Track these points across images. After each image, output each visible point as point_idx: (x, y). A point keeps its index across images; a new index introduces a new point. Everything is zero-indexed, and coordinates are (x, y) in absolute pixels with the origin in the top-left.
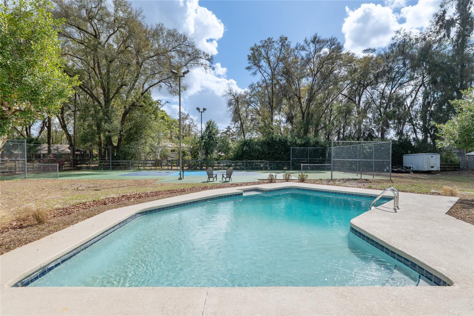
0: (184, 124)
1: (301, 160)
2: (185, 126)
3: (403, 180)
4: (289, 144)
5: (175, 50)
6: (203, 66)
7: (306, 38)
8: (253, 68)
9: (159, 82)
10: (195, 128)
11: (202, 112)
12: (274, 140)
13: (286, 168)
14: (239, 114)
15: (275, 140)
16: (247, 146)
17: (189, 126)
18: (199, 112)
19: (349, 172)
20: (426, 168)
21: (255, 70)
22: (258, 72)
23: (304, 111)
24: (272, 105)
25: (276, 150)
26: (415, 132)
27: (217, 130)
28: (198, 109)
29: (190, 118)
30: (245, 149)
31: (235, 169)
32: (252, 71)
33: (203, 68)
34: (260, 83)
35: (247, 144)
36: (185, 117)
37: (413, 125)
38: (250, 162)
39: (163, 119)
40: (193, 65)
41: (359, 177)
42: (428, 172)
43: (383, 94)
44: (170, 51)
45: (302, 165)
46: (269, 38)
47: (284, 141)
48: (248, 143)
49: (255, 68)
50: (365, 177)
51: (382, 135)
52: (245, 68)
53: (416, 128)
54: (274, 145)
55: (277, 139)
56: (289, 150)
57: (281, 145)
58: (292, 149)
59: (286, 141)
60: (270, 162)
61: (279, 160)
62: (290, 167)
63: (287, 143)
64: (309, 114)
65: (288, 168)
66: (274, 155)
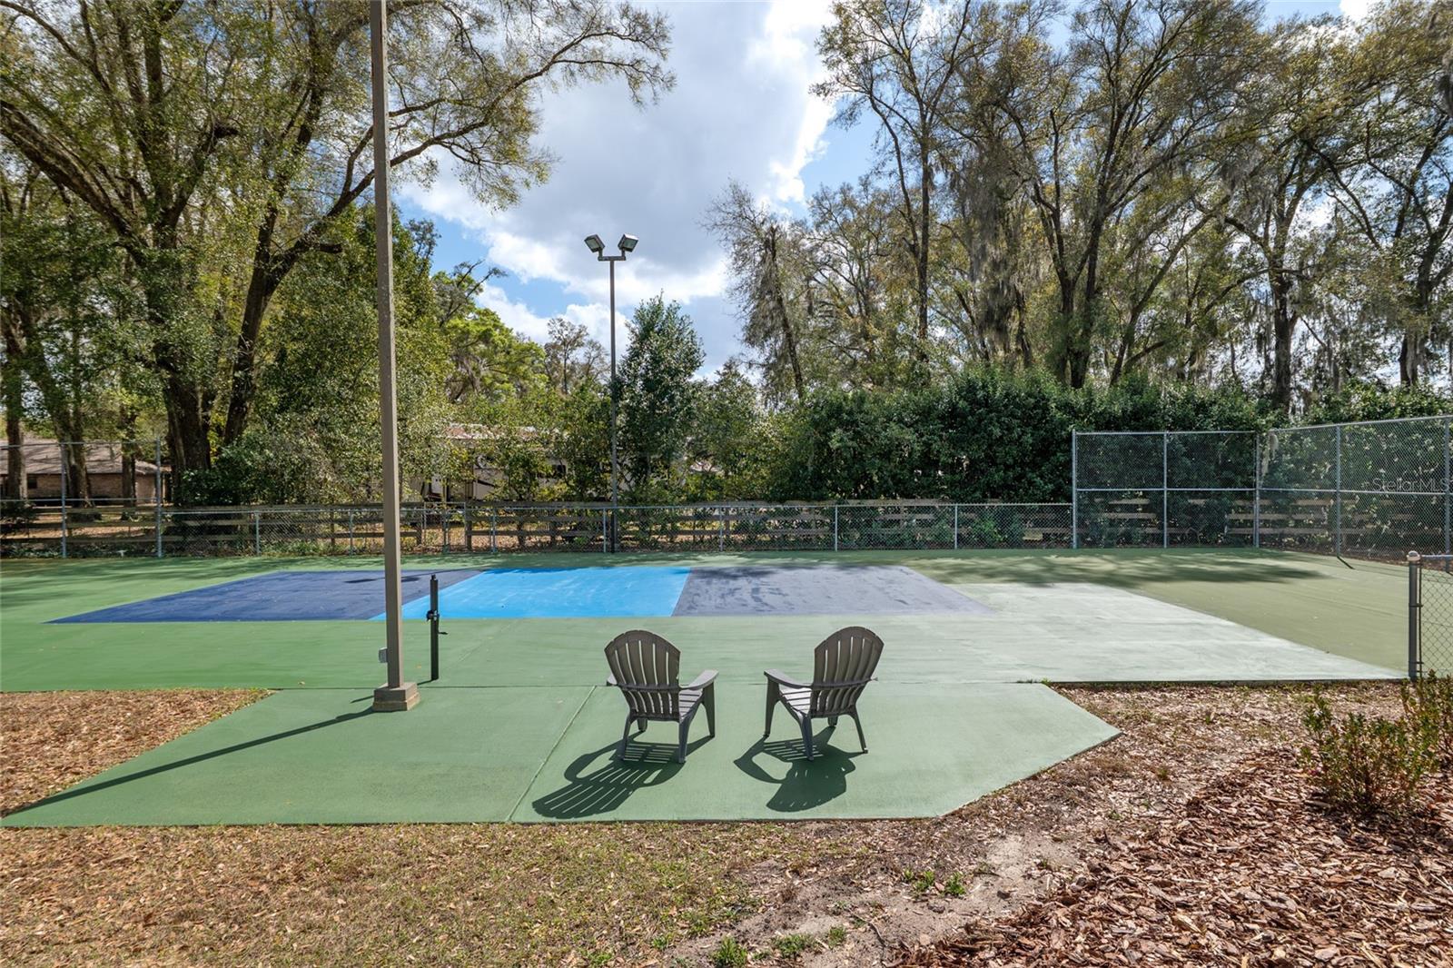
0: (569, 362)
1: (1118, 496)
2: (573, 370)
4: (1060, 416)
6: (622, 73)
12: (980, 394)
13: (1040, 536)
14: (780, 300)
15: (987, 397)
16: (845, 425)
17: (586, 370)
18: (601, 258)
19: (1374, 557)
23: (1071, 275)
24: (925, 254)
25: (990, 446)
27: (691, 352)
28: (595, 244)
30: (834, 444)
33: (621, 80)
34: (850, 189)
35: (845, 416)
36: (572, 336)
38: (861, 509)
39: (486, 342)
40: (575, 67)
47: (1031, 401)
48: (850, 413)
54: (980, 421)
55: (995, 389)
56: (1063, 447)
57: (1015, 422)
58: (1080, 439)
59: (1042, 402)
60: (961, 509)
61: (1010, 499)
62: (1060, 531)
63: (1046, 409)
64: (1092, 291)
65: (1046, 537)
66: (983, 472)
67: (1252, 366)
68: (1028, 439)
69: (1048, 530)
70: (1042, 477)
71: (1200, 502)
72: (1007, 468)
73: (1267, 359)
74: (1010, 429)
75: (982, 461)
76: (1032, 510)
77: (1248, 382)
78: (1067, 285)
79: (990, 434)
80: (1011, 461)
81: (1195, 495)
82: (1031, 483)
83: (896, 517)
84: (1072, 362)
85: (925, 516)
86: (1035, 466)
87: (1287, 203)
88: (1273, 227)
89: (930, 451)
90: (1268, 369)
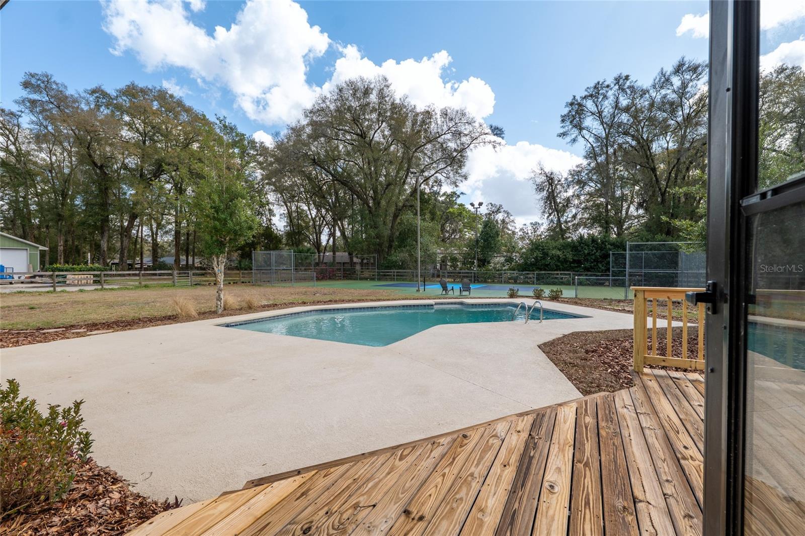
5: (449, 131)
7: (662, 69)
8: (571, 132)
9: (435, 173)
10: (513, 224)
11: (477, 208)
17: (503, 221)
18: (474, 208)
21: (575, 135)
22: (580, 139)
23: (663, 191)
28: (472, 205)
29: (504, 211)
32: (568, 139)
36: (496, 209)
40: (477, 144)
44: (445, 134)
46: (598, 83)
49: (575, 132)
52: (556, 135)
54: (582, 249)
57: (594, 248)
58: (614, 254)
66: (583, 263)
68: (598, 254)
70: (603, 265)
72: (591, 262)
74: (592, 251)
75: (583, 260)
79: (584, 252)
82: (599, 267)
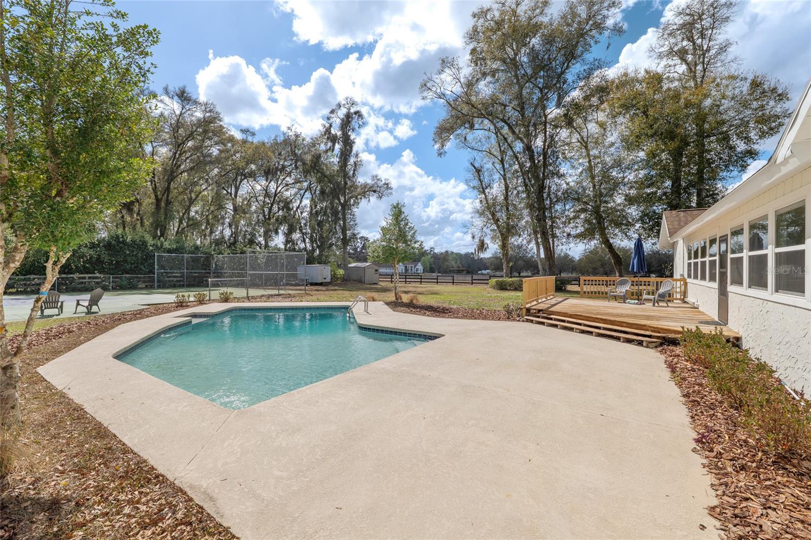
1: (172, 273)
3: (320, 292)
4: (151, 248)
12: (121, 239)
13: (144, 286)
15: (124, 241)
20: (319, 281)
23: (160, 196)
25: (125, 257)
26: (304, 241)
31: (105, 289)
37: (303, 234)
38: (66, 278)
41: (276, 292)
42: (321, 284)
43: (266, 191)
45: (210, 280)
47: (141, 243)
50: (281, 292)
51: (266, 242)
53: (305, 237)
54: (121, 249)
55: (127, 238)
56: (152, 258)
57: (135, 249)
58: (158, 256)
59: (144, 243)
60: (113, 278)
61: (133, 274)
62: (151, 284)
63: (146, 246)
64: (168, 203)
65: (147, 286)
66: (122, 265)
67: (227, 233)
68: (140, 255)
69: (147, 284)
70: (145, 267)
71: (196, 275)
72: (132, 264)
73: (232, 231)
74: (133, 251)
75: (122, 261)
76: (141, 278)
77: (227, 238)
78: (158, 201)
79: (125, 253)
80: (133, 262)
81: (195, 273)
82: (140, 269)
83: (84, 280)
84: (160, 227)
85: (97, 280)
86: (142, 264)
87: (238, 183)
88: (233, 189)
89: (100, 258)
90: (232, 235)
